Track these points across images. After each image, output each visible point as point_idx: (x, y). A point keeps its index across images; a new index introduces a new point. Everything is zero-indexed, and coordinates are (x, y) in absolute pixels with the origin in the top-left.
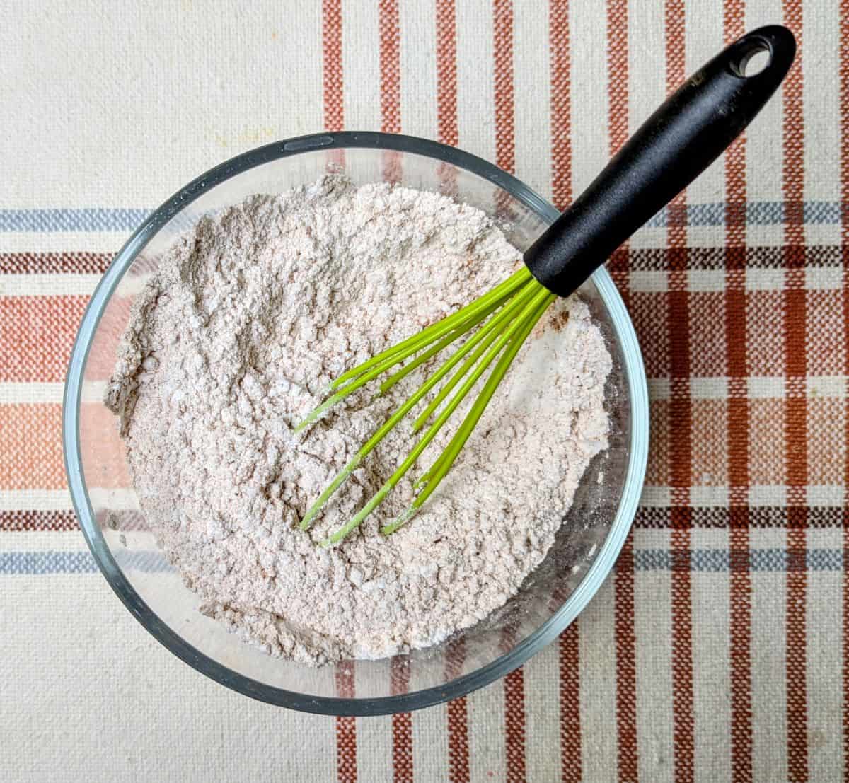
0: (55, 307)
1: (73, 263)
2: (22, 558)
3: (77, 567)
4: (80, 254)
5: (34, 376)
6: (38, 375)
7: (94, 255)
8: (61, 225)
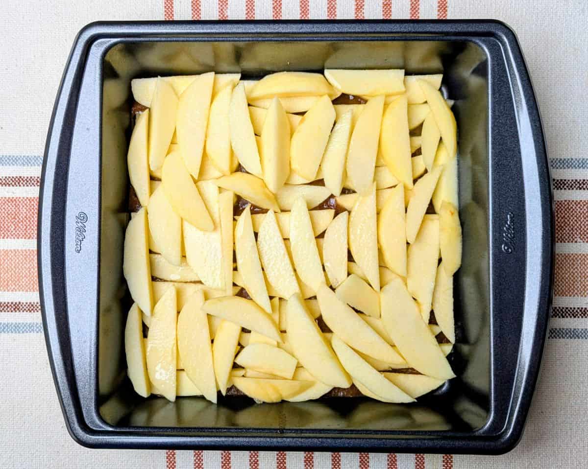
0: (33, 203)
2: (12, 326)
5: (21, 236)
6: (23, 236)
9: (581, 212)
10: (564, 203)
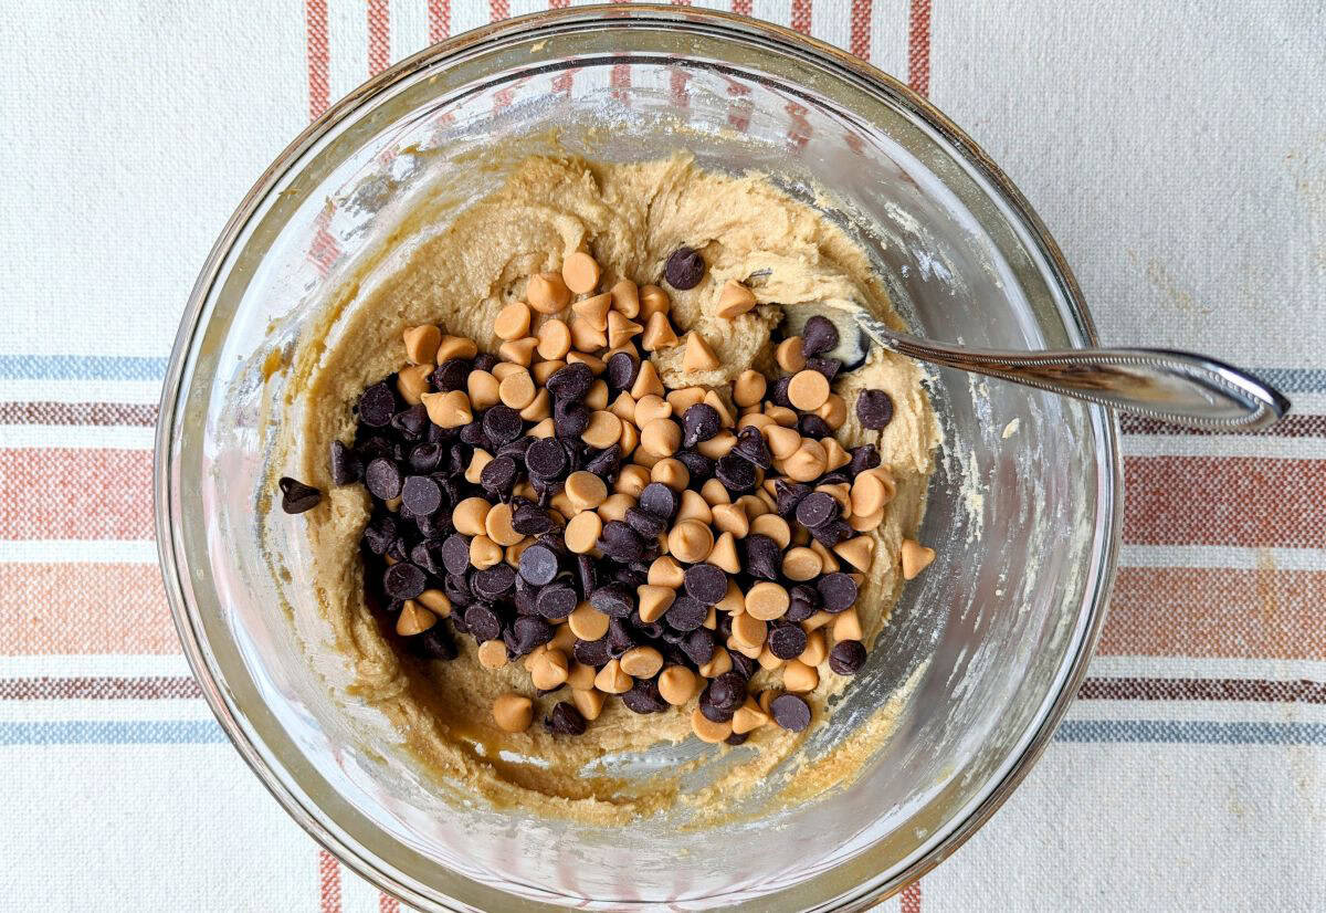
0: (20, 460)
1: (40, 413)
3: (43, 738)
4: (48, 404)
7: (63, 405)
8: (27, 373)
9: (1193, 481)
10: (1159, 463)
